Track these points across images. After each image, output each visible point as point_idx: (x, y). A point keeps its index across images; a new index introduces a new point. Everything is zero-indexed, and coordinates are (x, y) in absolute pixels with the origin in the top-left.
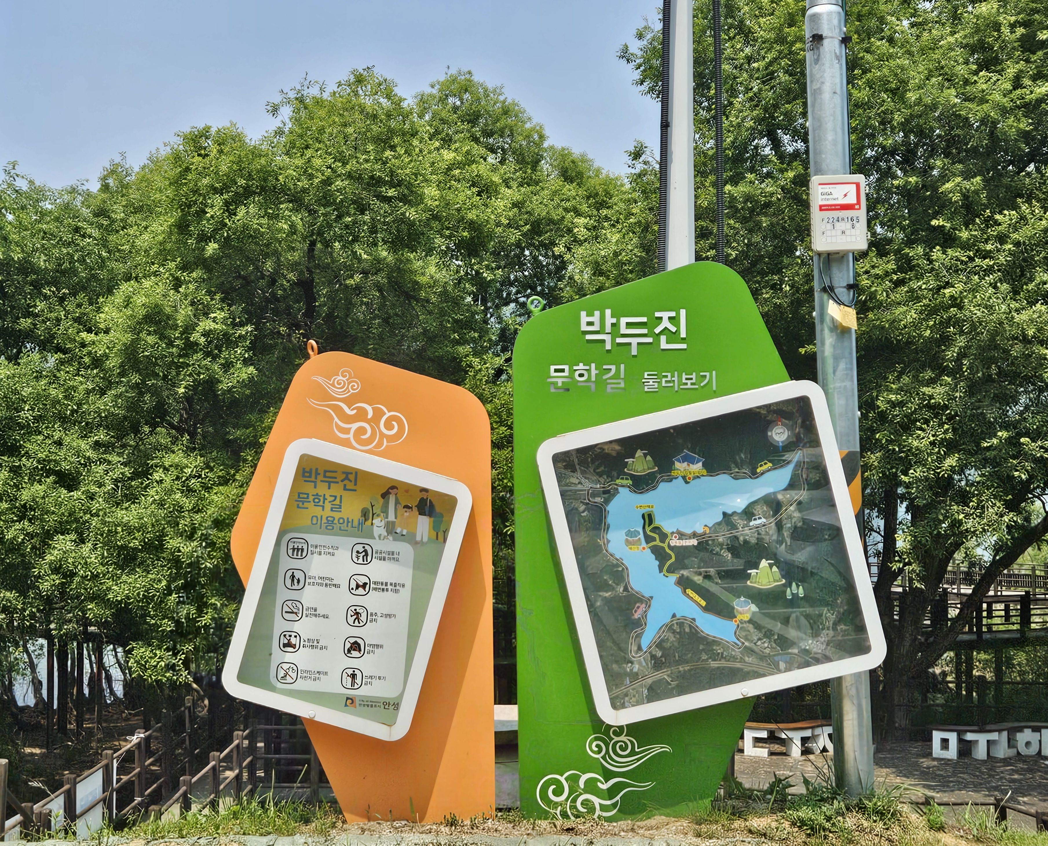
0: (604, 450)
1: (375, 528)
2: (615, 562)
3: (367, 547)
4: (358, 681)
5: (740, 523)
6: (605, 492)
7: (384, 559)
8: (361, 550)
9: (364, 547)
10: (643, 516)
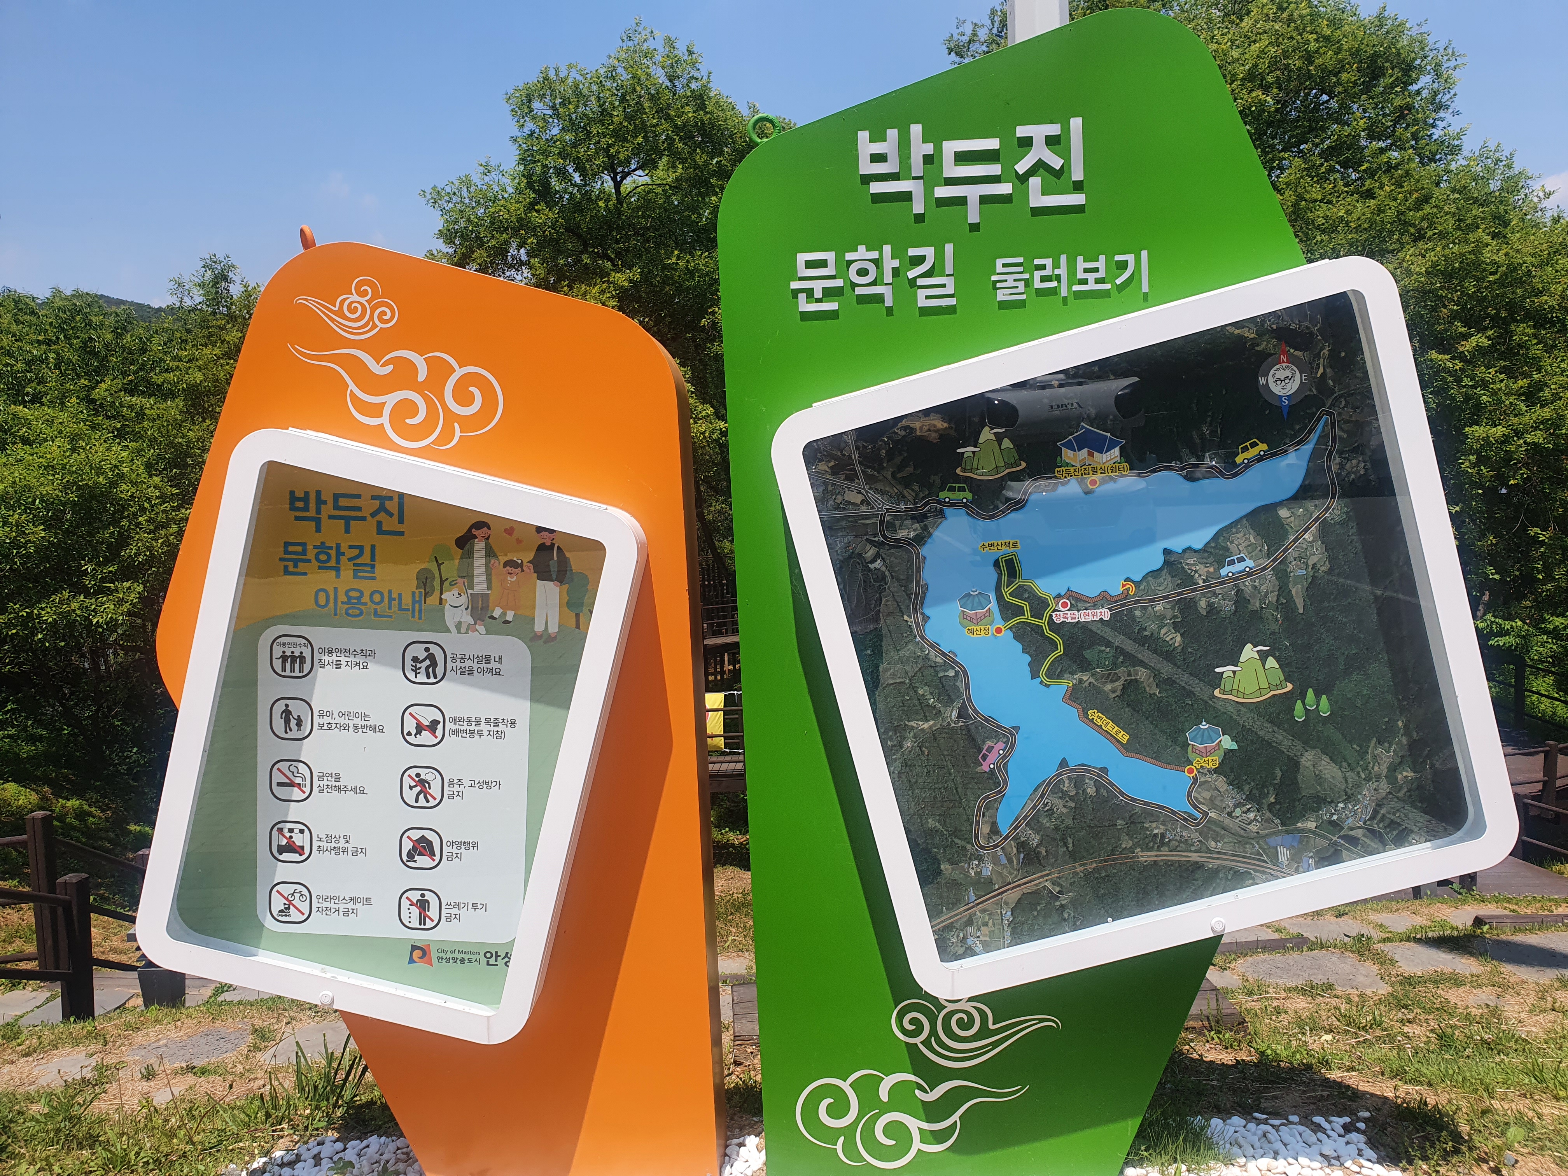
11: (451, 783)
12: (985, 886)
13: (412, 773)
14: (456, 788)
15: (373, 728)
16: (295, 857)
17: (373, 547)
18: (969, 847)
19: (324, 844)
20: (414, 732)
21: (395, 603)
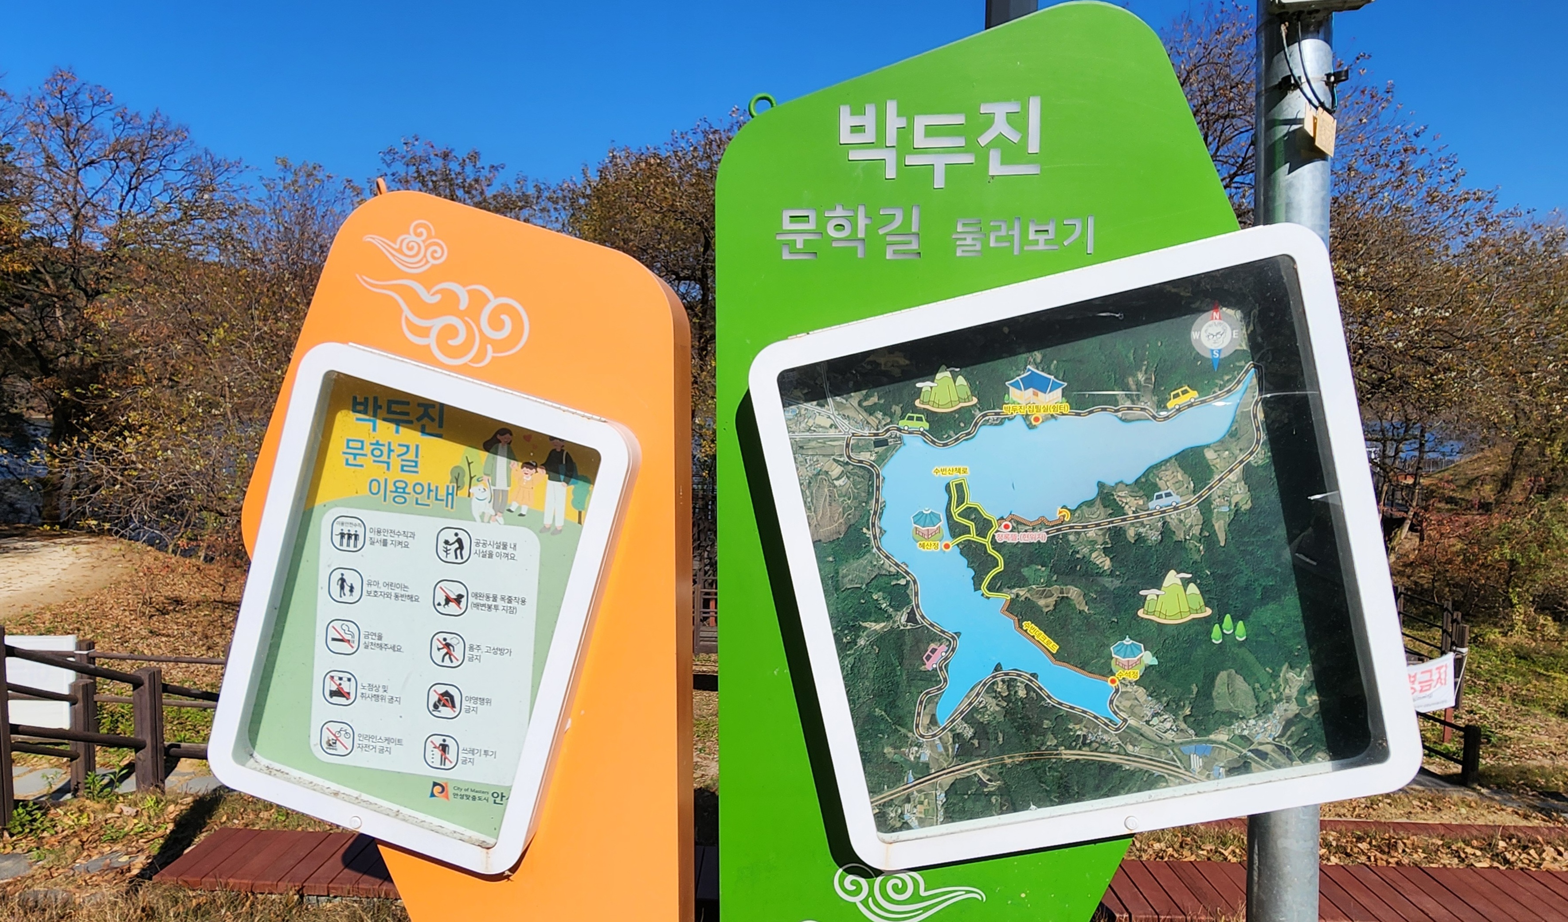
0: (879, 365)
1: (474, 502)
2: (893, 570)
3: (462, 535)
4: (452, 755)
5: (1130, 504)
6: (878, 444)
7: (491, 556)
8: (452, 539)
9: (456, 535)
10: (948, 488)
11: (471, 648)
12: (922, 770)
13: (441, 637)
14: (475, 653)
15: (410, 597)
16: (342, 700)
17: (417, 446)
18: (910, 735)
19: (367, 692)
20: (443, 603)
21: (433, 494)
